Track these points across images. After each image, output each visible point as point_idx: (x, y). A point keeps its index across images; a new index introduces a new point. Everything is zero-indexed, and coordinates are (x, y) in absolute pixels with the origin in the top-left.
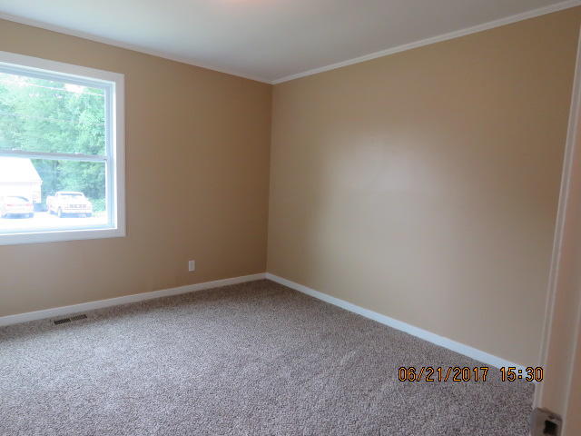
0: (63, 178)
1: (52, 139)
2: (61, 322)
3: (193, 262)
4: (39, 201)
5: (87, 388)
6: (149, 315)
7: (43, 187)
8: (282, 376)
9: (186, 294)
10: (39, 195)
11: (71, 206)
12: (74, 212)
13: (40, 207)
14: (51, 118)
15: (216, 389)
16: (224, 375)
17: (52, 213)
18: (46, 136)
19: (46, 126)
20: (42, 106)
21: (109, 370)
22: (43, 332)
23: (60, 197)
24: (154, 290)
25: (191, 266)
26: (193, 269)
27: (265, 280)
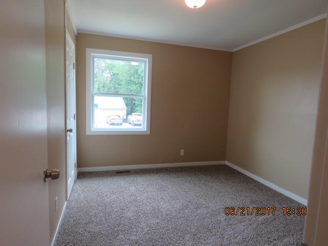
0: (136, 107)
1: (132, 89)
2: (119, 173)
3: (183, 150)
4: (125, 118)
5: (123, 204)
6: (158, 175)
7: (127, 111)
8: (219, 218)
9: (178, 167)
10: (125, 114)
11: (138, 120)
12: (139, 123)
13: (125, 120)
14: (132, 78)
15: (181, 217)
16: (187, 211)
17: (130, 123)
18: (130, 87)
19: (130, 82)
20: (128, 73)
21: (133, 198)
22: (111, 176)
23: (134, 116)
24: (162, 163)
25: (182, 153)
26: (183, 154)
27: (225, 165)
